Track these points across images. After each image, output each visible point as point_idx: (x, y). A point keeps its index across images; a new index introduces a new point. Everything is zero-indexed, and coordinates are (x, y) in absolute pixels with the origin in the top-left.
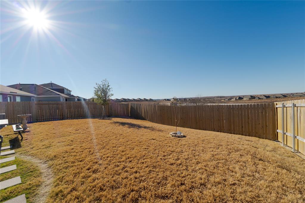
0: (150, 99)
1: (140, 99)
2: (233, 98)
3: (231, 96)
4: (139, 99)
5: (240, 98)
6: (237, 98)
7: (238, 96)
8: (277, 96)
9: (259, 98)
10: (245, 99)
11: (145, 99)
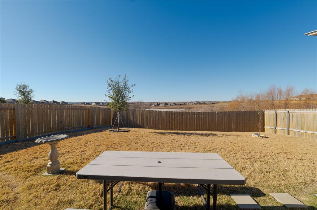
0: (63, 102)
1: (47, 101)
2: (152, 104)
3: (151, 102)
4: (45, 101)
5: (158, 104)
6: (156, 105)
7: (156, 102)
8: (181, 104)
9: (171, 105)
10: (161, 105)
11: (54, 101)
